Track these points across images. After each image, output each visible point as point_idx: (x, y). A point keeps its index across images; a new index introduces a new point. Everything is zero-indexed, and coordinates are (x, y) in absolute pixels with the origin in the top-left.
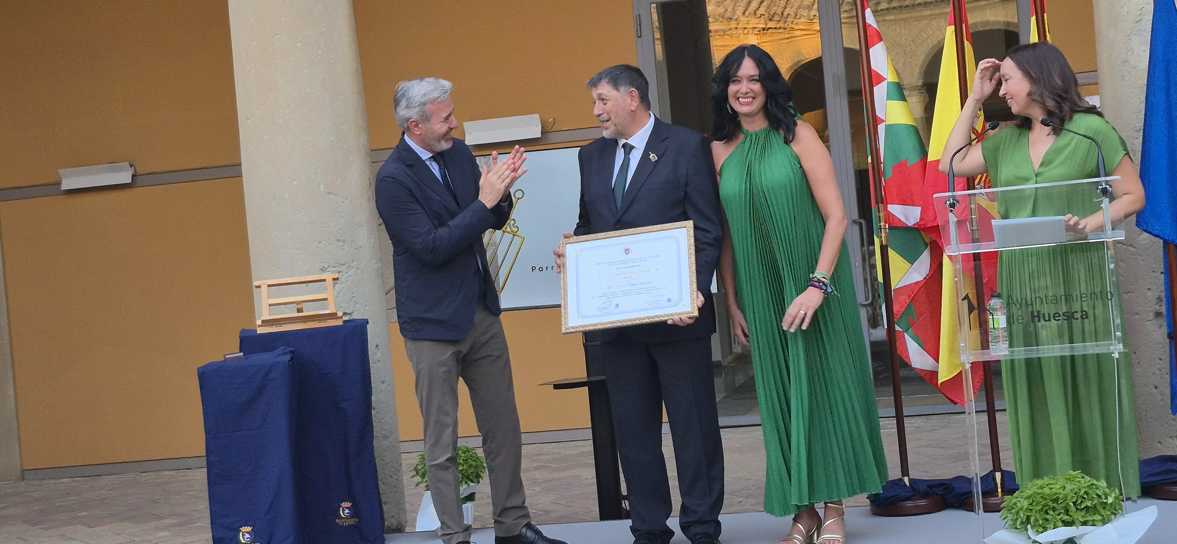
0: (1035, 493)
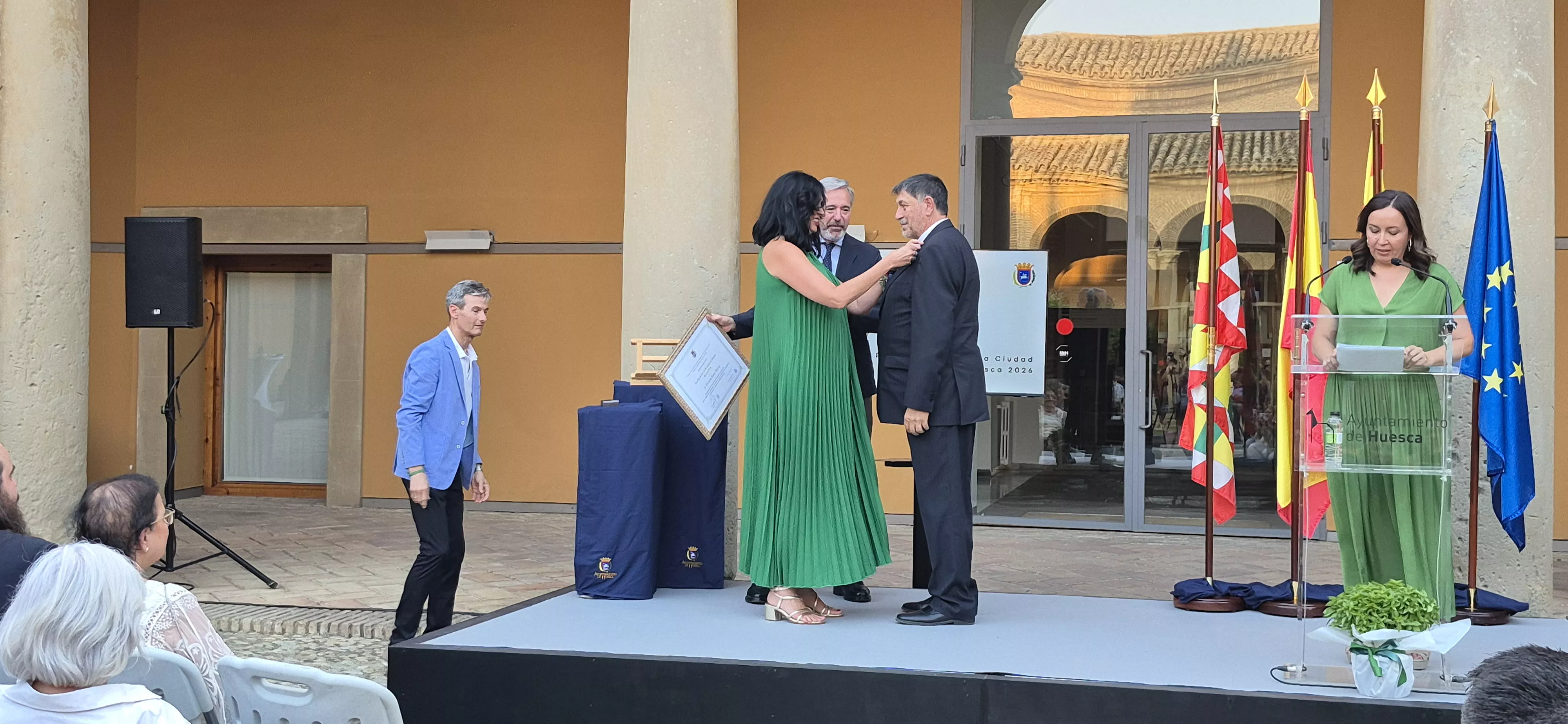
0: (1361, 595)
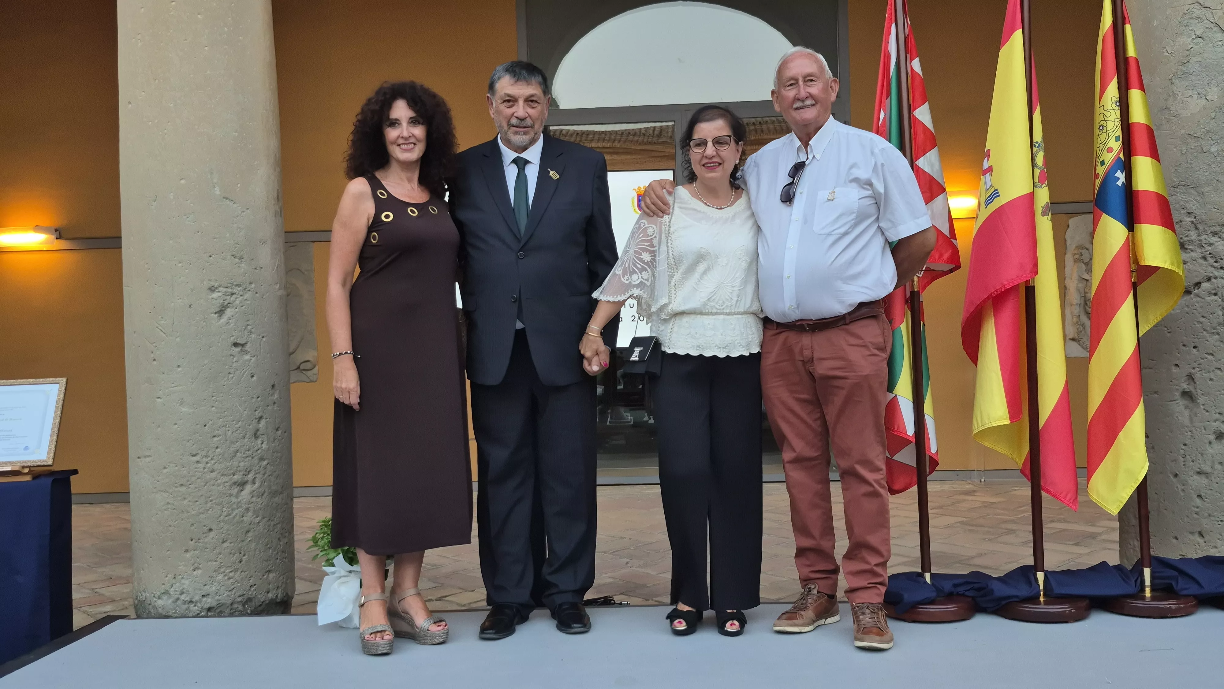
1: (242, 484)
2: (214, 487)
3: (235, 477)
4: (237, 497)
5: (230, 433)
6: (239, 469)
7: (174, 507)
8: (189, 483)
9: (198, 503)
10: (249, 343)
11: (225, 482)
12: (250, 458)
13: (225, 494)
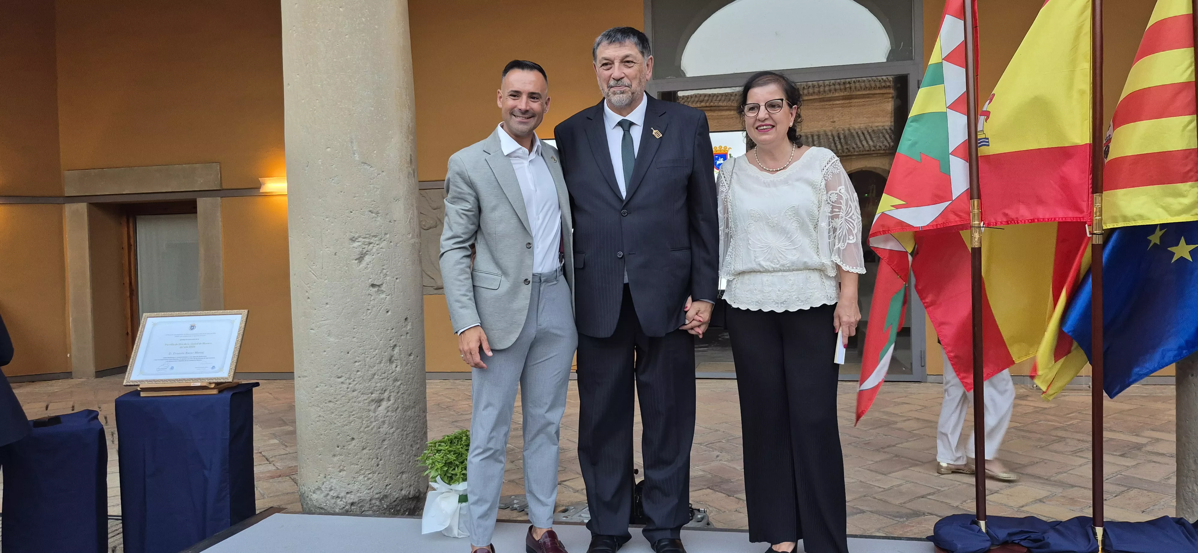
1: (379, 401)
2: (355, 404)
3: (373, 395)
4: (375, 412)
5: (368, 359)
6: (376, 388)
7: (324, 419)
8: (335, 400)
9: (342, 416)
10: (384, 284)
11: (364, 400)
12: (386, 379)
13: (364, 409)
